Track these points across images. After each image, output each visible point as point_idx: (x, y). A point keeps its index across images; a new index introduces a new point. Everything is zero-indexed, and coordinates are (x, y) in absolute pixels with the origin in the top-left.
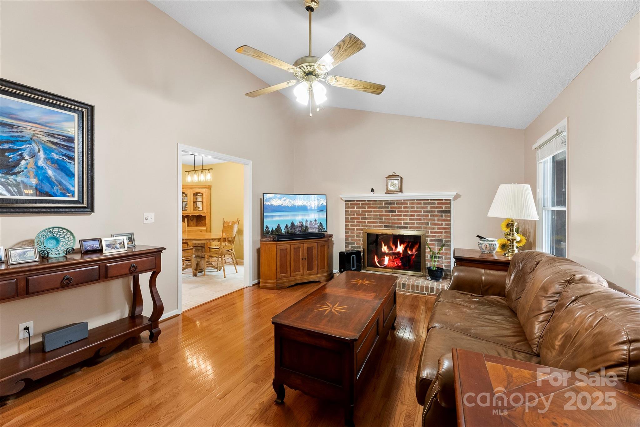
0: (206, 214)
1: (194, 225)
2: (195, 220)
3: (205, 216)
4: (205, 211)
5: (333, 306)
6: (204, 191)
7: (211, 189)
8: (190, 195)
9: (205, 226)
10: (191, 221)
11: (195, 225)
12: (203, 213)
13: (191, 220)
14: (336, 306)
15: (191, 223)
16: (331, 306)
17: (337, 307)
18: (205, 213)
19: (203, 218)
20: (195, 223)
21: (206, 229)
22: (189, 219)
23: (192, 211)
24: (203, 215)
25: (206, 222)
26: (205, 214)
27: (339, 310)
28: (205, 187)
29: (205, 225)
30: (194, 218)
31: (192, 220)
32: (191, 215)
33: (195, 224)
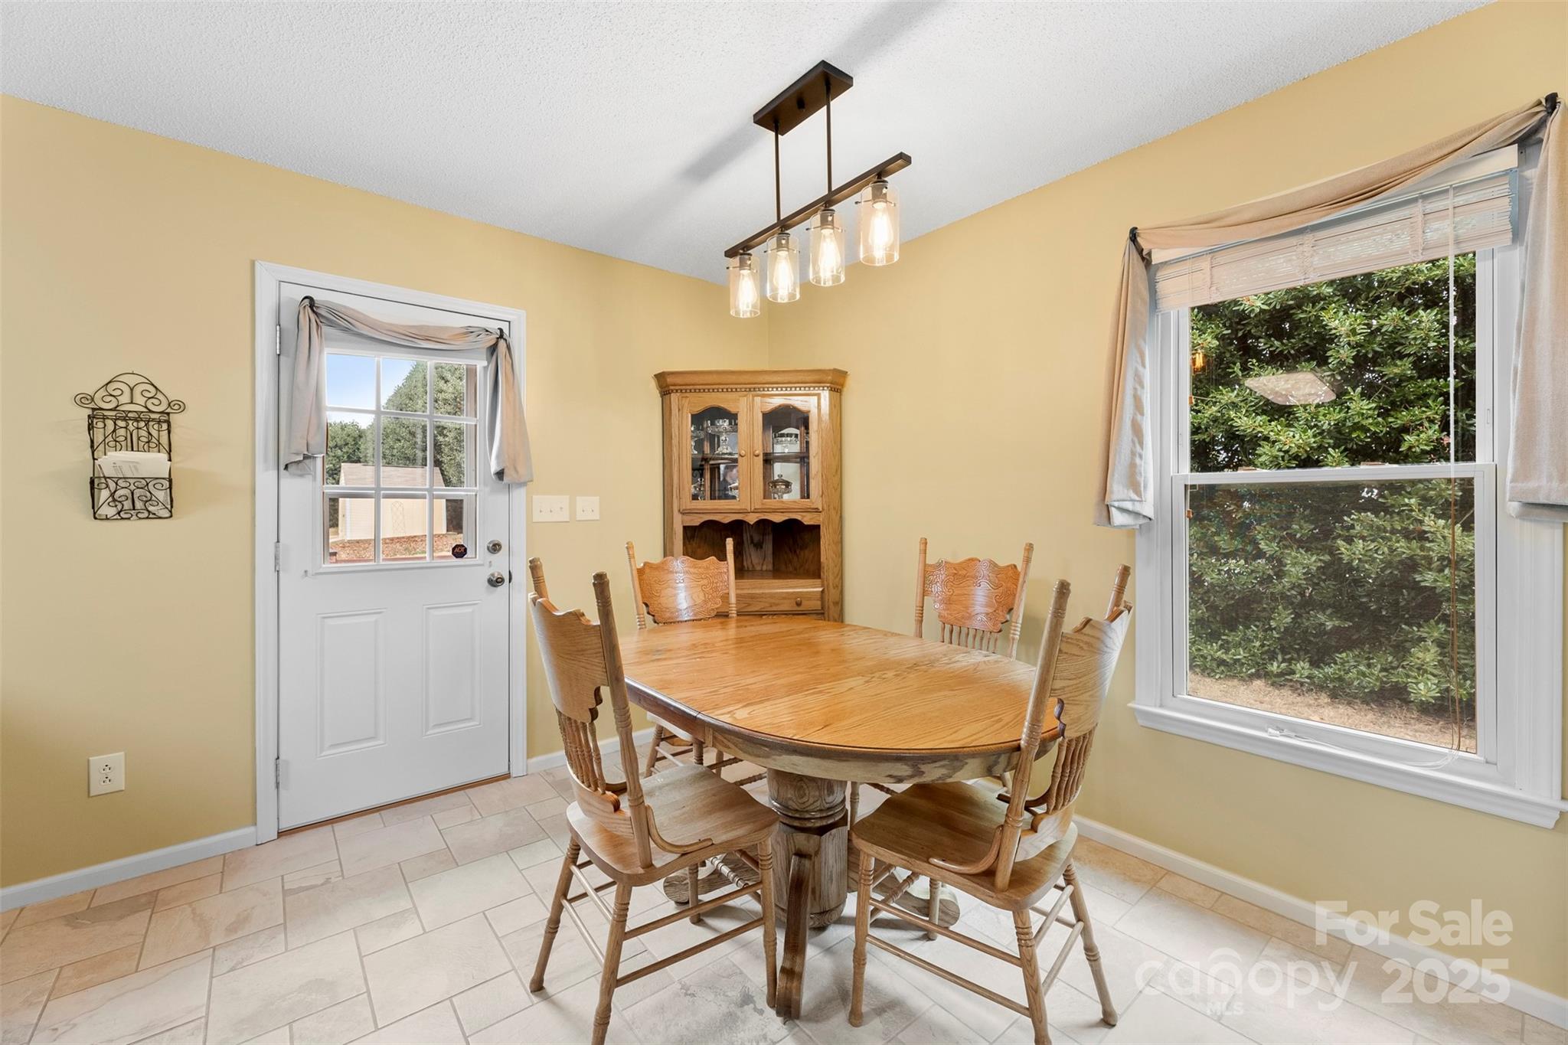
0: (822, 515)
1: (765, 568)
2: (769, 547)
3: (818, 527)
4: (816, 499)
6: (815, 403)
7: (845, 390)
8: (752, 424)
9: (819, 577)
10: (752, 550)
11: (770, 567)
12: (807, 511)
13: (752, 542)
15: (753, 558)
18: (817, 510)
19: (807, 536)
20: (770, 559)
21: (823, 592)
22: (746, 537)
23: (758, 502)
24: (807, 520)
25: (823, 559)
26: (815, 515)
28: (816, 377)
29: (816, 573)
30: (764, 534)
31: (759, 546)
32: (752, 519)
33: (768, 566)
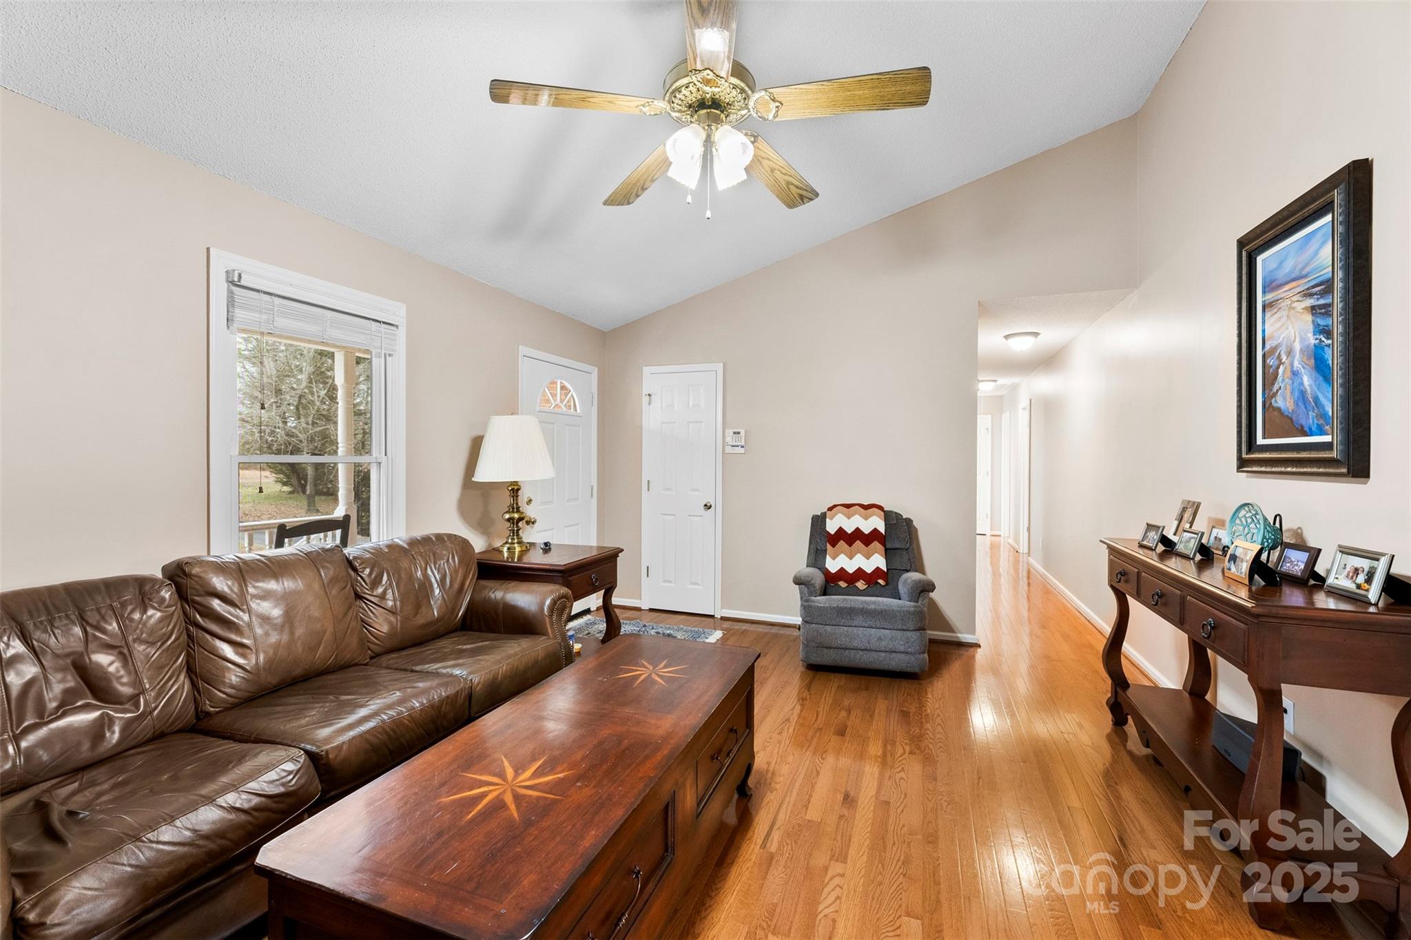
5: (650, 675)
14: (642, 677)
16: (653, 675)
17: (640, 675)
27: (638, 669)
